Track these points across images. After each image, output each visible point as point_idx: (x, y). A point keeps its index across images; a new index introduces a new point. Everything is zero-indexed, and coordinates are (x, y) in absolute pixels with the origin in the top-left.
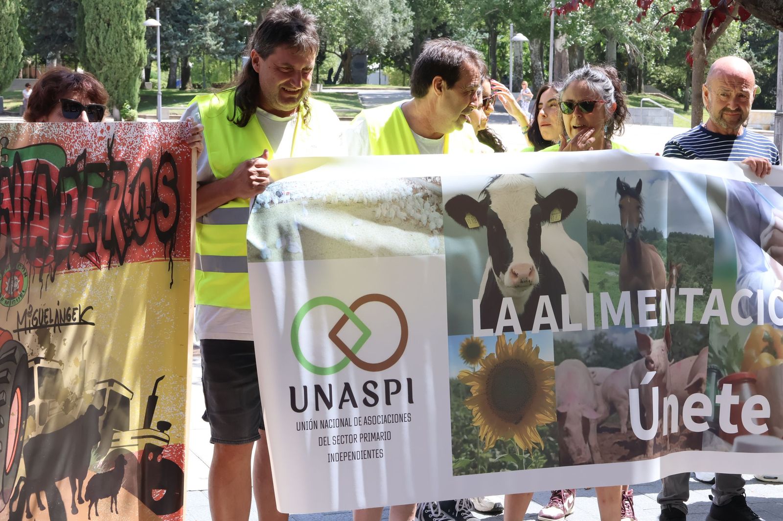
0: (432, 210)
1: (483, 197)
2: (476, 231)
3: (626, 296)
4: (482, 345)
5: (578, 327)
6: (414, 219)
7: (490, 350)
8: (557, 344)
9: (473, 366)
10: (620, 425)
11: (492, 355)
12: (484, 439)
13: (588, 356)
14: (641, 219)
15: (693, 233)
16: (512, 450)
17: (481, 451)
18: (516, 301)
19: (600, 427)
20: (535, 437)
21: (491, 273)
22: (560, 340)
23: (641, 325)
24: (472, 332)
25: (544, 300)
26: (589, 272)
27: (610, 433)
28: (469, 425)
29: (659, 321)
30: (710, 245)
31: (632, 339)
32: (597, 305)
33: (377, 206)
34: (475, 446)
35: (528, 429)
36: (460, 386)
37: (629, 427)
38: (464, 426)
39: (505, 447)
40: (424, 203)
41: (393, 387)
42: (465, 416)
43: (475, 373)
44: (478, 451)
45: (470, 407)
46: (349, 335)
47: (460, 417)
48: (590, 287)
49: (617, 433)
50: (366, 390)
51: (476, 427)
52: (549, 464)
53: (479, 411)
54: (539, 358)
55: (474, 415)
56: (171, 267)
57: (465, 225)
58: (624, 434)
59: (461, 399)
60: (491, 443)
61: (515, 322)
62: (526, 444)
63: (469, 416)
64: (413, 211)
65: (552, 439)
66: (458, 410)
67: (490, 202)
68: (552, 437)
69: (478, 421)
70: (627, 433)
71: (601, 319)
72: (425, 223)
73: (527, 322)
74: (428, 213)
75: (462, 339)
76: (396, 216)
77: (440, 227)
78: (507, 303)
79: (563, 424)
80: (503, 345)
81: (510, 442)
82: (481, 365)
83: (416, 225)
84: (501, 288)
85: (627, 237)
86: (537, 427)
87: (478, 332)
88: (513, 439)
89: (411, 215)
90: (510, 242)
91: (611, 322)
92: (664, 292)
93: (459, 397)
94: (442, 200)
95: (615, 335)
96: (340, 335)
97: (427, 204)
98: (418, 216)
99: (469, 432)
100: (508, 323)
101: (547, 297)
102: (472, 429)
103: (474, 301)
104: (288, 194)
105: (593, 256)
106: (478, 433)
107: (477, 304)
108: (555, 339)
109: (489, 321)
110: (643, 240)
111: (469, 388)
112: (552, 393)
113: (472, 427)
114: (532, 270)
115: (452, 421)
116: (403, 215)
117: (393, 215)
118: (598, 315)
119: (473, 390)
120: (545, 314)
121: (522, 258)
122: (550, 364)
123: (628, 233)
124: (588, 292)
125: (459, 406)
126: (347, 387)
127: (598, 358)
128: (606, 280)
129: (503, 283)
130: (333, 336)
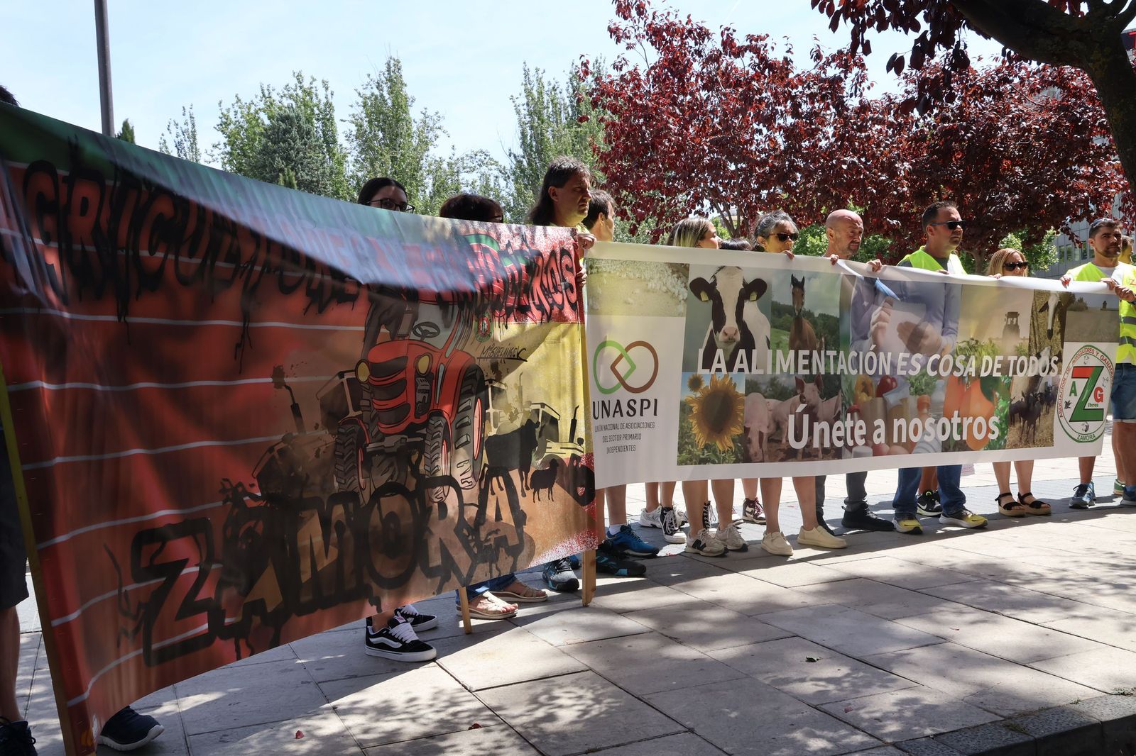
0: (682, 286)
1: (712, 280)
3: (792, 352)
4: (702, 379)
5: (761, 372)
6: (670, 291)
7: (706, 383)
8: (747, 382)
9: (695, 393)
10: (781, 438)
11: (707, 386)
12: (698, 442)
13: (766, 391)
14: (803, 303)
17: (696, 450)
18: (726, 351)
20: (729, 443)
21: (712, 332)
22: (750, 379)
23: (799, 373)
25: (742, 352)
27: (775, 443)
28: (689, 432)
29: (811, 371)
31: (793, 382)
32: (774, 358)
33: (649, 281)
34: (692, 447)
35: (726, 437)
36: (686, 406)
39: (711, 448)
41: (646, 404)
43: (696, 398)
44: (694, 450)
45: (691, 421)
46: (622, 368)
50: (629, 405)
51: (694, 434)
52: (737, 461)
53: (696, 424)
54: (736, 390)
55: (693, 425)
57: (700, 297)
59: (686, 415)
60: (703, 445)
61: (723, 366)
62: (724, 447)
63: (690, 427)
65: (740, 444)
66: (683, 422)
67: (717, 284)
69: (695, 430)
71: (776, 367)
72: (676, 294)
73: (730, 366)
75: (690, 375)
76: (660, 288)
77: (684, 299)
78: (720, 352)
79: (747, 435)
80: (713, 381)
81: (714, 445)
82: (700, 393)
83: (671, 296)
84: (717, 343)
86: (731, 436)
87: (701, 371)
88: (716, 443)
89: (669, 289)
90: (725, 312)
91: (781, 370)
92: (815, 352)
93: (685, 413)
95: (783, 379)
96: (618, 367)
99: (689, 437)
100: (719, 366)
101: (744, 350)
102: (691, 436)
105: (774, 325)
106: (695, 438)
107: (701, 352)
108: (747, 377)
109: (707, 364)
111: (692, 408)
113: (691, 434)
114: (736, 331)
116: (664, 289)
117: (658, 288)
118: (774, 365)
119: (694, 410)
120: (741, 362)
121: (731, 323)
123: (795, 311)
125: (684, 419)
126: (618, 403)
127: (772, 393)
128: (780, 342)
129: (718, 339)
130: (613, 367)
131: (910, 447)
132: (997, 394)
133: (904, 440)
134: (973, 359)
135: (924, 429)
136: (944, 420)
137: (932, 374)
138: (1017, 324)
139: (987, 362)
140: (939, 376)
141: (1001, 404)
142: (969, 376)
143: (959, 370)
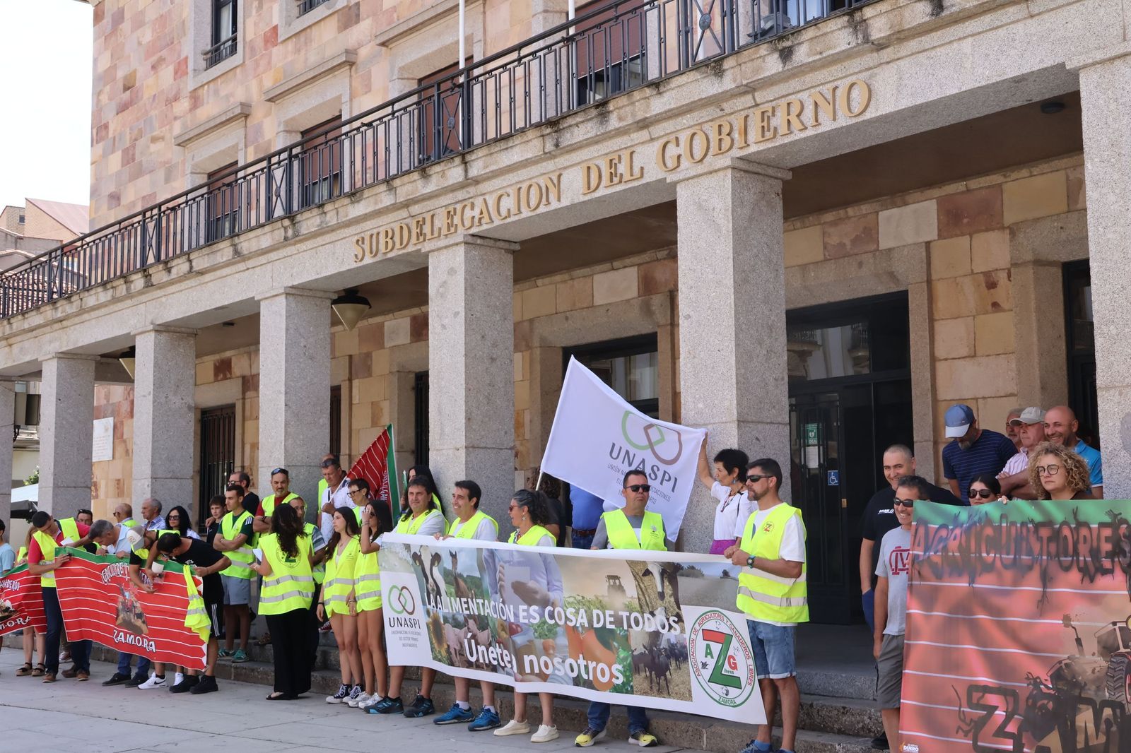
29: (470, 612)
131: (544, 677)
132: (616, 644)
133: (537, 671)
134: (582, 611)
135: (553, 665)
136: (570, 661)
137: (552, 622)
138: (620, 585)
139: (598, 616)
140: (556, 624)
141: (622, 654)
142: (583, 627)
143: (571, 621)
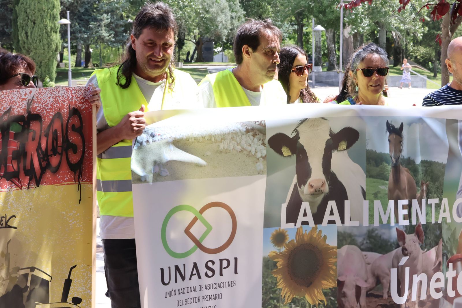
0: (259, 144)
1: (294, 134)
2: (289, 158)
4: (286, 234)
5: (355, 223)
6: (246, 150)
7: (291, 237)
8: (340, 234)
9: (279, 248)
10: (383, 293)
11: (292, 241)
12: (284, 297)
13: (363, 244)
14: (401, 150)
15: (433, 160)
16: (304, 304)
17: (282, 305)
18: (311, 204)
19: (369, 293)
20: (321, 297)
21: (295, 186)
22: (342, 232)
24: (280, 226)
25: (332, 204)
26: (367, 185)
27: (376, 298)
28: (274, 287)
30: (443, 168)
32: (371, 209)
33: (221, 142)
34: (278, 302)
35: (316, 291)
36: (270, 261)
37: (389, 295)
38: (271, 288)
39: (299, 302)
40: (254, 139)
41: (225, 264)
42: (272, 282)
43: (280, 253)
44: (280, 305)
45: (276, 276)
47: (269, 282)
48: (366, 196)
49: (380, 298)
50: (207, 266)
51: (279, 289)
53: (282, 278)
54: (326, 243)
55: (278, 280)
56: (79, 189)
57: (281, 154)
58: (385, 300)
59: (270, 271)
60: (289, 299)
61: (310, 218)
62: (314, 300)
63: (275, 282)
64: (246, 145)
65: (332, 298)
66: (267, 278)
67: (299, 138)
68: (333, 297)
69: (281, 285)
70: (388, 299)
71: (373, 219)
72: (253, 153)
73: (318, 219)
74: (256, 146)
75: (273, 231)
76: (234, 149)
77: (264, 155)
78: (305, 205)
79: (342, 289)
80: (301, 234)
81: (303, 299)
82: (285, 247)
83: (247, 155)
84: (301, 196)
85: (393, 162)
86: (322, 289)
87: (284, 226)
88: (304, 297)
89: (244, 148)
90: (310, 165)
91: (381, 221)
93: (268, 269)
94: (266, 137)
95: (383, 231)
96: (192, 231)
97: (256, 140)
98: (249, 148)
99: (274, 292)
100: (305, 219)
101: (334, 202)
102: (276, 291)
103: (283, 204)
104: (159, 135)
105: (369, 175)
106: (280, 293)
107: (284, 207)
108: (339, 231)
109: (292, 217)
110: (402, 165)
111: (276, 263)
112: (334, 267)
113: (276, 289)
114: (323, 183)
115: (263, 285)
116: (239, 148)
117: (232, 148)
118: (371, 216)
119: (278, 265)
120: (332, 213)
121: (317, 175)
122: (334, 248)
123: (393, 159)
124: (365, 199)
125: (268, 275)
126: (195, 266)
127: (370, 245)
128: (379, 192)
129: (303, 192)
130: (187, 231)
